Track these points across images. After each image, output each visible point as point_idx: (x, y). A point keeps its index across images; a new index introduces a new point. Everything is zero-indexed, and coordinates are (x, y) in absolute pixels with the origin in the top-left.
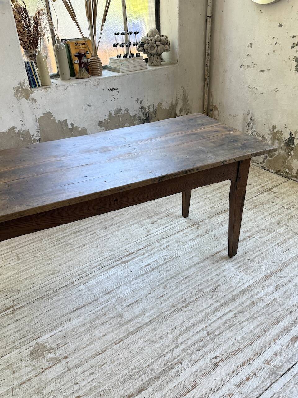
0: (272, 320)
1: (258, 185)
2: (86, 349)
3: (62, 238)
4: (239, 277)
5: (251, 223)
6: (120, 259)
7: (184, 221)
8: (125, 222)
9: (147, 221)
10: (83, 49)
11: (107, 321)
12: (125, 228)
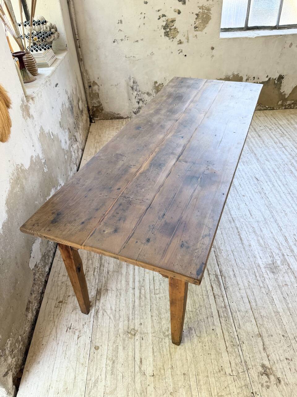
11: (260, 228)
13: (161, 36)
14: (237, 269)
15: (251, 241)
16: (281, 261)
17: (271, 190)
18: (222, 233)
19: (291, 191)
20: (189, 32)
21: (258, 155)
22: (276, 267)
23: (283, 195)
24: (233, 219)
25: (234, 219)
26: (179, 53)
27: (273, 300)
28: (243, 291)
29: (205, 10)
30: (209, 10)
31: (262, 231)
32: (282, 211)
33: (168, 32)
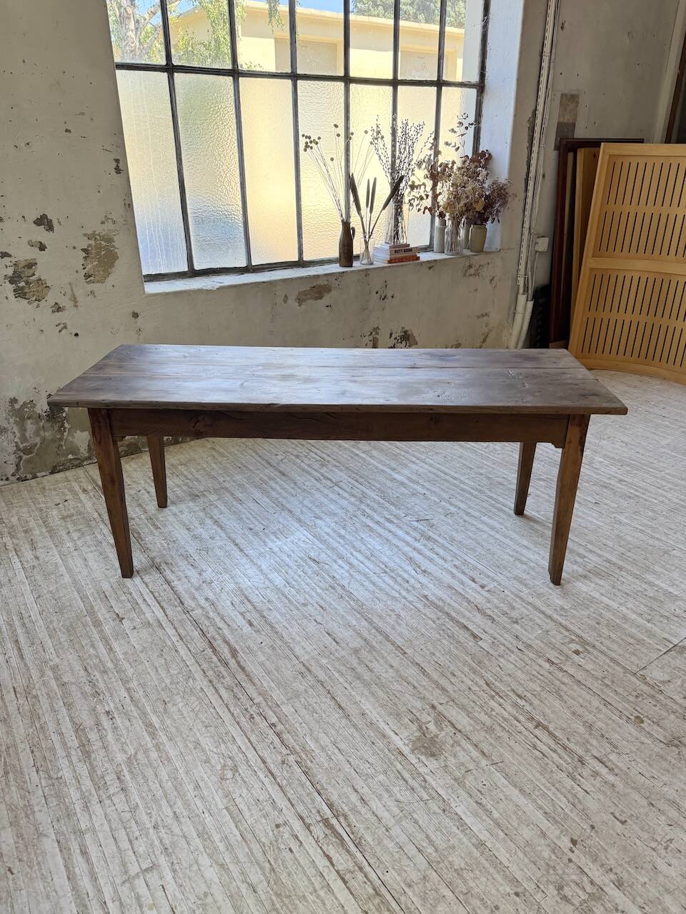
13: (7, 298)
14: (361, 783)
15: (360, 702)
16: (436, 722)
17: (350, 575)
18: (297, 709)
19: (386, 566)
20: (74, 286)
21: (297, 512)
22: (433, 741)
23: (375, 578)
24: (304, 665)
25: (307, 664)
26: (60, 331)
27: (461, 819)
28: (396, 831)
29: (101, 240)
30: (110, 240)
31: (371, 671)
32: (390, 612)
33: (23, 288)
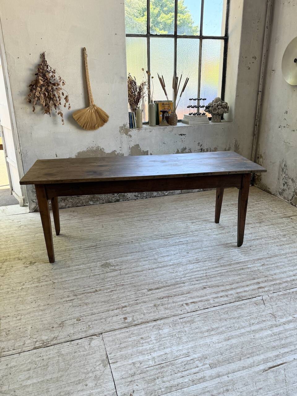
0: (251, 278)
1: (281, 213)
2: (132, 269)
3: (131, 222)
4: (239, 256)
5: (264, 232)
6: (164, 236)
7: (215, 225)
8: (174, 220)
9: (189, 221)
10: (167, 107)
11: (147, 260)
12: (173, 222)
